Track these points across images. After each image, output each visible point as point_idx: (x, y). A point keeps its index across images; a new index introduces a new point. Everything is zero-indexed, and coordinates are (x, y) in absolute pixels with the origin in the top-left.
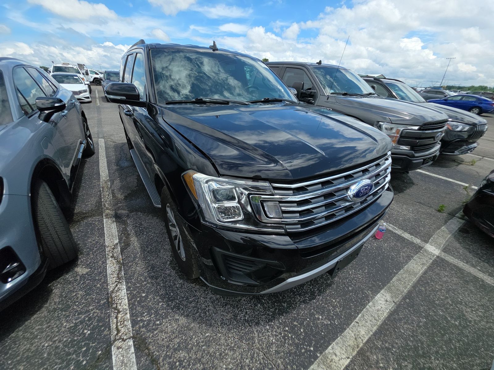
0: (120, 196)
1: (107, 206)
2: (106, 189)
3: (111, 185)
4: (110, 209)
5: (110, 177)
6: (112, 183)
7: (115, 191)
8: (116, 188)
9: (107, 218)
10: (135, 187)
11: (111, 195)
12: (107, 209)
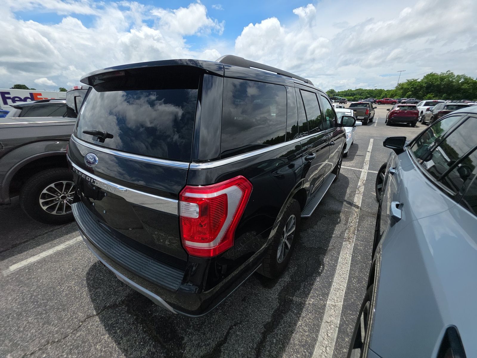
0: (342, 216)
1: (356, 214)
2: (352, 229)
3: (345, 231)
4: (354, 211)
5: (342, 243)
6: (343, 233)
7: (344, 223)
8: (342, 225)
9: (358, 206)
10: (325, 217)
11: (349, 221)
12: (356, 212)
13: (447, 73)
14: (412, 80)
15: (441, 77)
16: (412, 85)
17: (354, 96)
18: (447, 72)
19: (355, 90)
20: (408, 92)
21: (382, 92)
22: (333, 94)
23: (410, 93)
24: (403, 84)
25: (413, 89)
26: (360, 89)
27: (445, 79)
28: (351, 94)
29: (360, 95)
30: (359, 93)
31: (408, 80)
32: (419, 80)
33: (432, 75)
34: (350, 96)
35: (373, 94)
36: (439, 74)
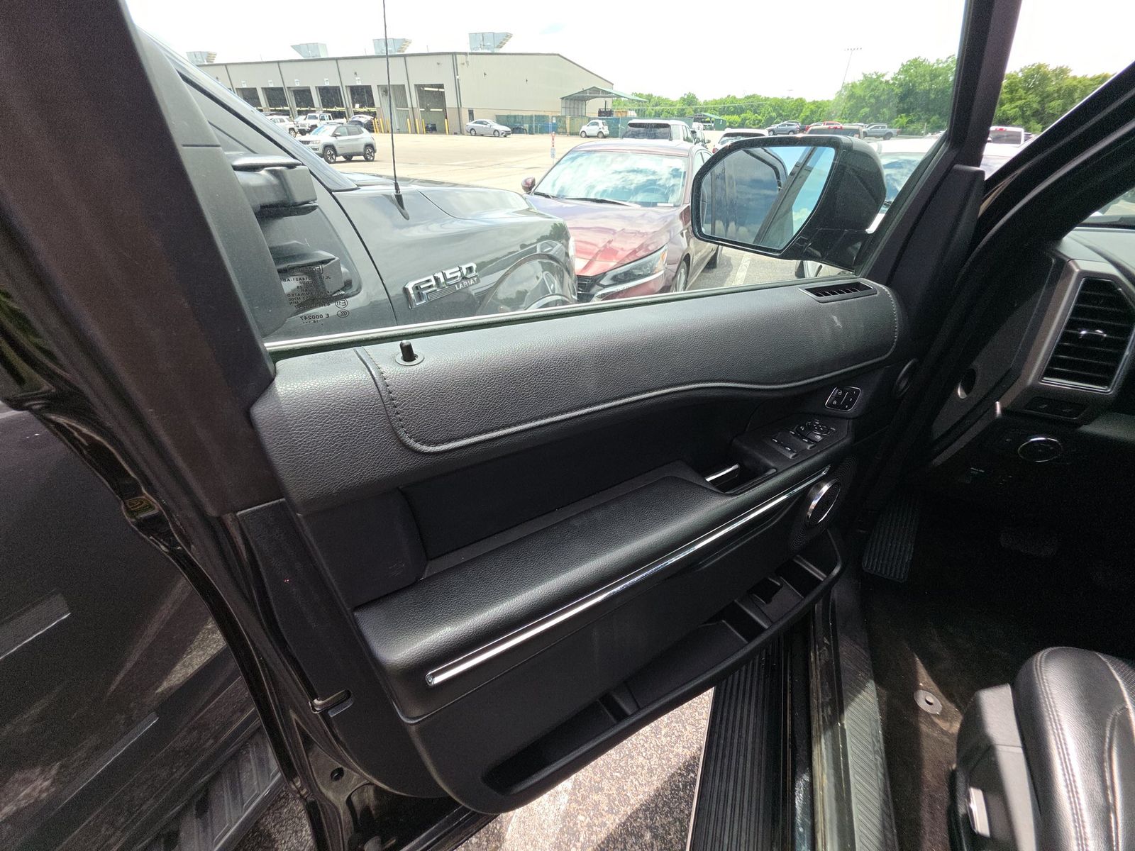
13: (946, 61)
14: (874, 77)
15: (932, 70)
16: (873, 90)
17: (742, 115)
18: (949, 58)
19: (743, 97)
20: (863, 107)
21: (803, 106)
22: (694, 107)
23: (867, 110)
24: (854, 86)
25: (873, 101)
26: (754, 96)
27: (940, 76)
28: (735, 107)
29: (755, 112)
30: (752, 106)
31: (865, 76)
32: (887, 78)
33: (915, 63)
34: (733, 113)
35: (783, 111)
36: (932, 61)
